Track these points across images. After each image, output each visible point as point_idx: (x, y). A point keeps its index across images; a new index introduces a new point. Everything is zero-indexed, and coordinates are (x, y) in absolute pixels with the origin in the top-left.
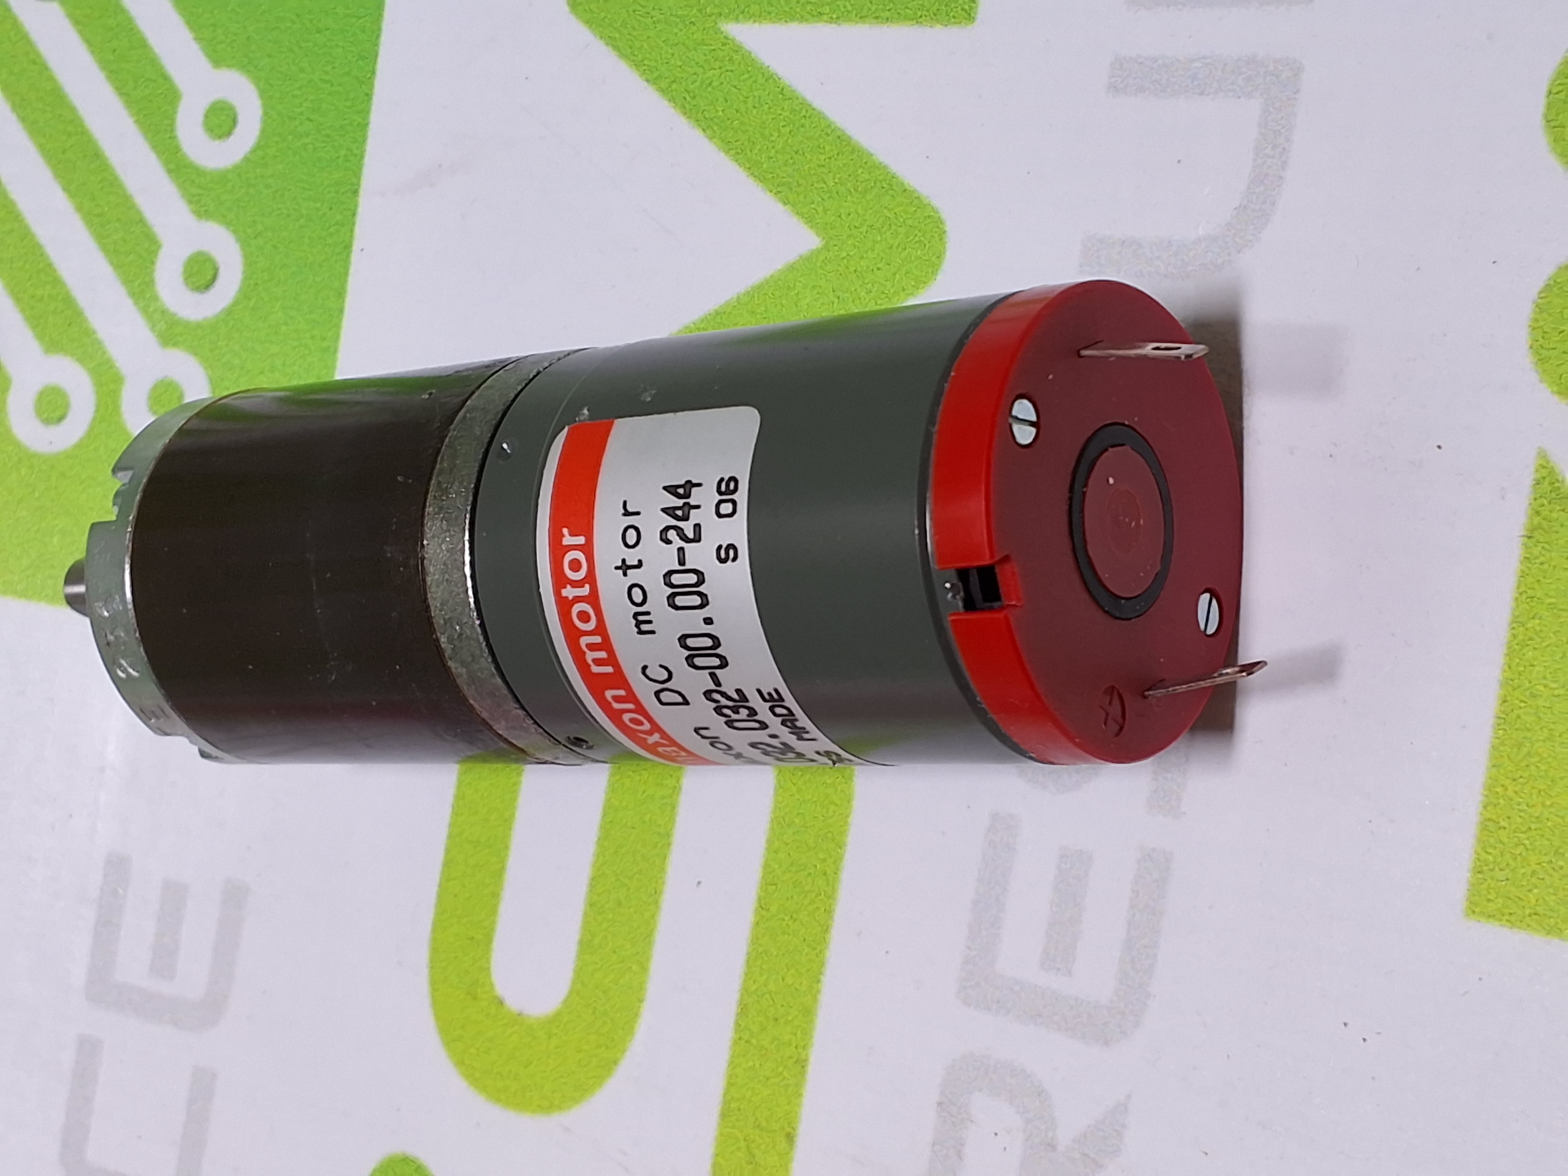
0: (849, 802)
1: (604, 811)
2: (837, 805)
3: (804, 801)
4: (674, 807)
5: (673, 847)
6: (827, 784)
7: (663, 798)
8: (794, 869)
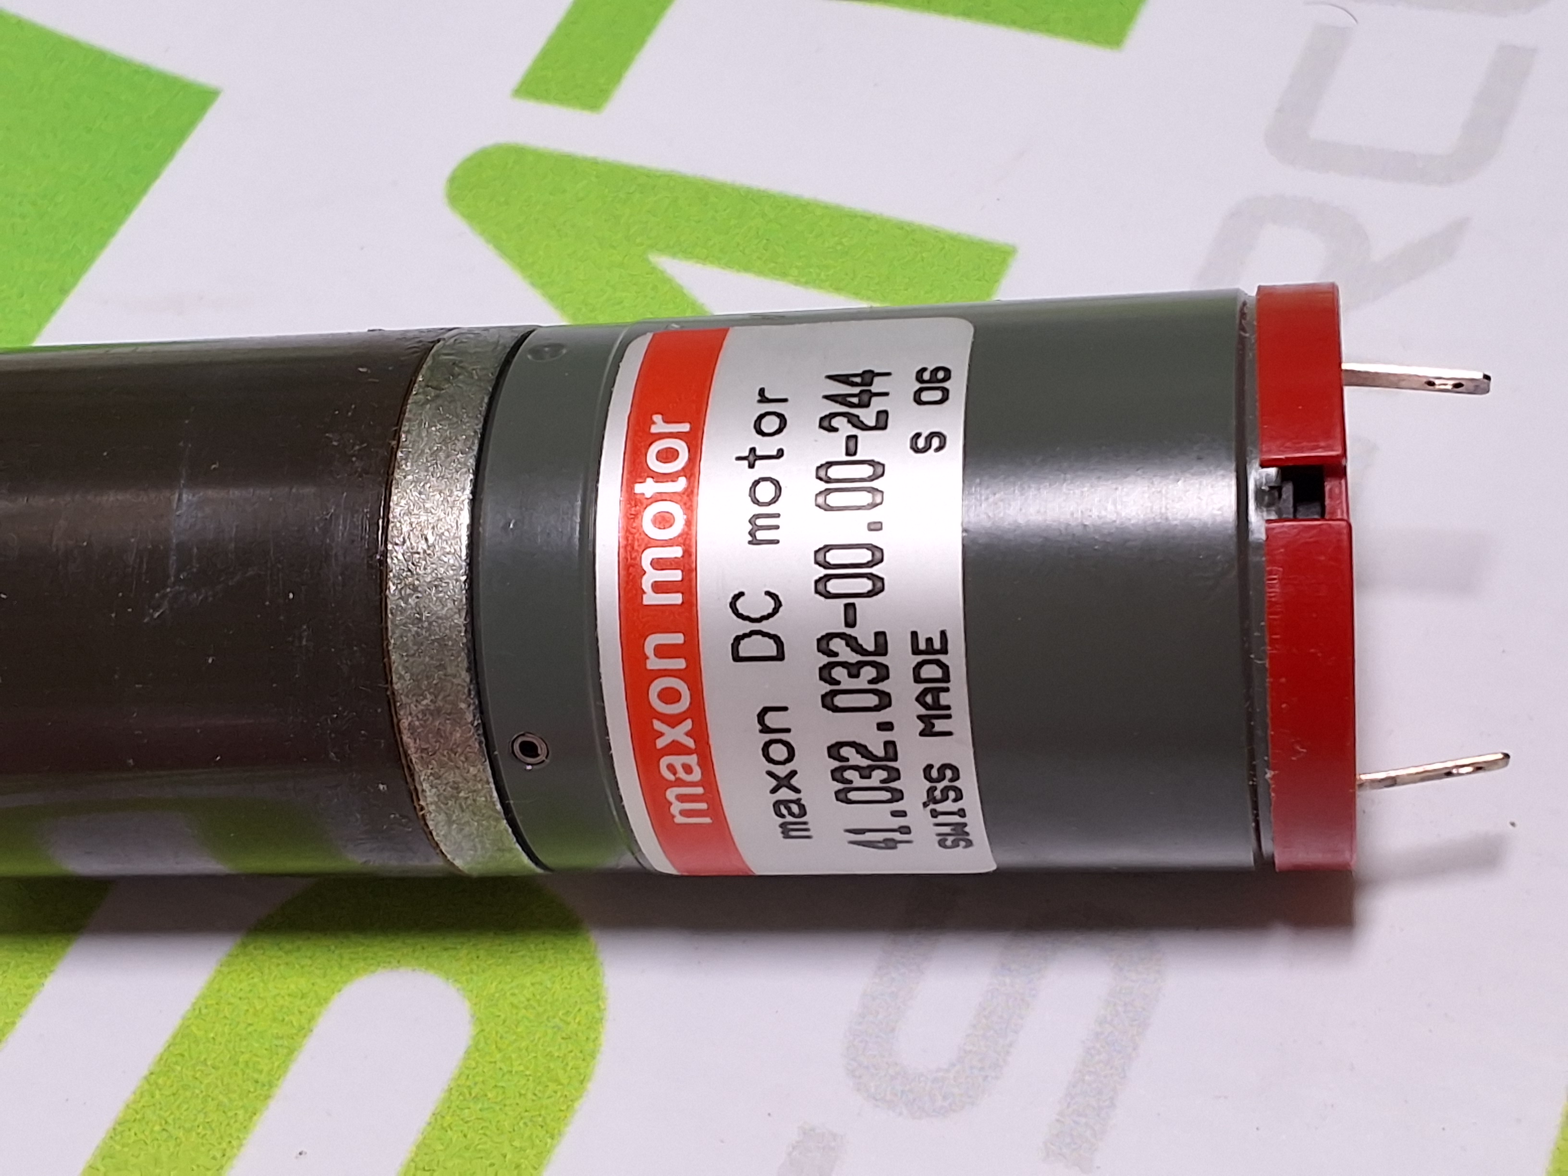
0: (582, 1082)
1: (174, 1037)
2: (560, 1084)
3: (511, 1072)
4: (291, 1051)
5: (272, 1103)
6: (552, 1056)
7: (278, 1037)
8: (467, 1155)
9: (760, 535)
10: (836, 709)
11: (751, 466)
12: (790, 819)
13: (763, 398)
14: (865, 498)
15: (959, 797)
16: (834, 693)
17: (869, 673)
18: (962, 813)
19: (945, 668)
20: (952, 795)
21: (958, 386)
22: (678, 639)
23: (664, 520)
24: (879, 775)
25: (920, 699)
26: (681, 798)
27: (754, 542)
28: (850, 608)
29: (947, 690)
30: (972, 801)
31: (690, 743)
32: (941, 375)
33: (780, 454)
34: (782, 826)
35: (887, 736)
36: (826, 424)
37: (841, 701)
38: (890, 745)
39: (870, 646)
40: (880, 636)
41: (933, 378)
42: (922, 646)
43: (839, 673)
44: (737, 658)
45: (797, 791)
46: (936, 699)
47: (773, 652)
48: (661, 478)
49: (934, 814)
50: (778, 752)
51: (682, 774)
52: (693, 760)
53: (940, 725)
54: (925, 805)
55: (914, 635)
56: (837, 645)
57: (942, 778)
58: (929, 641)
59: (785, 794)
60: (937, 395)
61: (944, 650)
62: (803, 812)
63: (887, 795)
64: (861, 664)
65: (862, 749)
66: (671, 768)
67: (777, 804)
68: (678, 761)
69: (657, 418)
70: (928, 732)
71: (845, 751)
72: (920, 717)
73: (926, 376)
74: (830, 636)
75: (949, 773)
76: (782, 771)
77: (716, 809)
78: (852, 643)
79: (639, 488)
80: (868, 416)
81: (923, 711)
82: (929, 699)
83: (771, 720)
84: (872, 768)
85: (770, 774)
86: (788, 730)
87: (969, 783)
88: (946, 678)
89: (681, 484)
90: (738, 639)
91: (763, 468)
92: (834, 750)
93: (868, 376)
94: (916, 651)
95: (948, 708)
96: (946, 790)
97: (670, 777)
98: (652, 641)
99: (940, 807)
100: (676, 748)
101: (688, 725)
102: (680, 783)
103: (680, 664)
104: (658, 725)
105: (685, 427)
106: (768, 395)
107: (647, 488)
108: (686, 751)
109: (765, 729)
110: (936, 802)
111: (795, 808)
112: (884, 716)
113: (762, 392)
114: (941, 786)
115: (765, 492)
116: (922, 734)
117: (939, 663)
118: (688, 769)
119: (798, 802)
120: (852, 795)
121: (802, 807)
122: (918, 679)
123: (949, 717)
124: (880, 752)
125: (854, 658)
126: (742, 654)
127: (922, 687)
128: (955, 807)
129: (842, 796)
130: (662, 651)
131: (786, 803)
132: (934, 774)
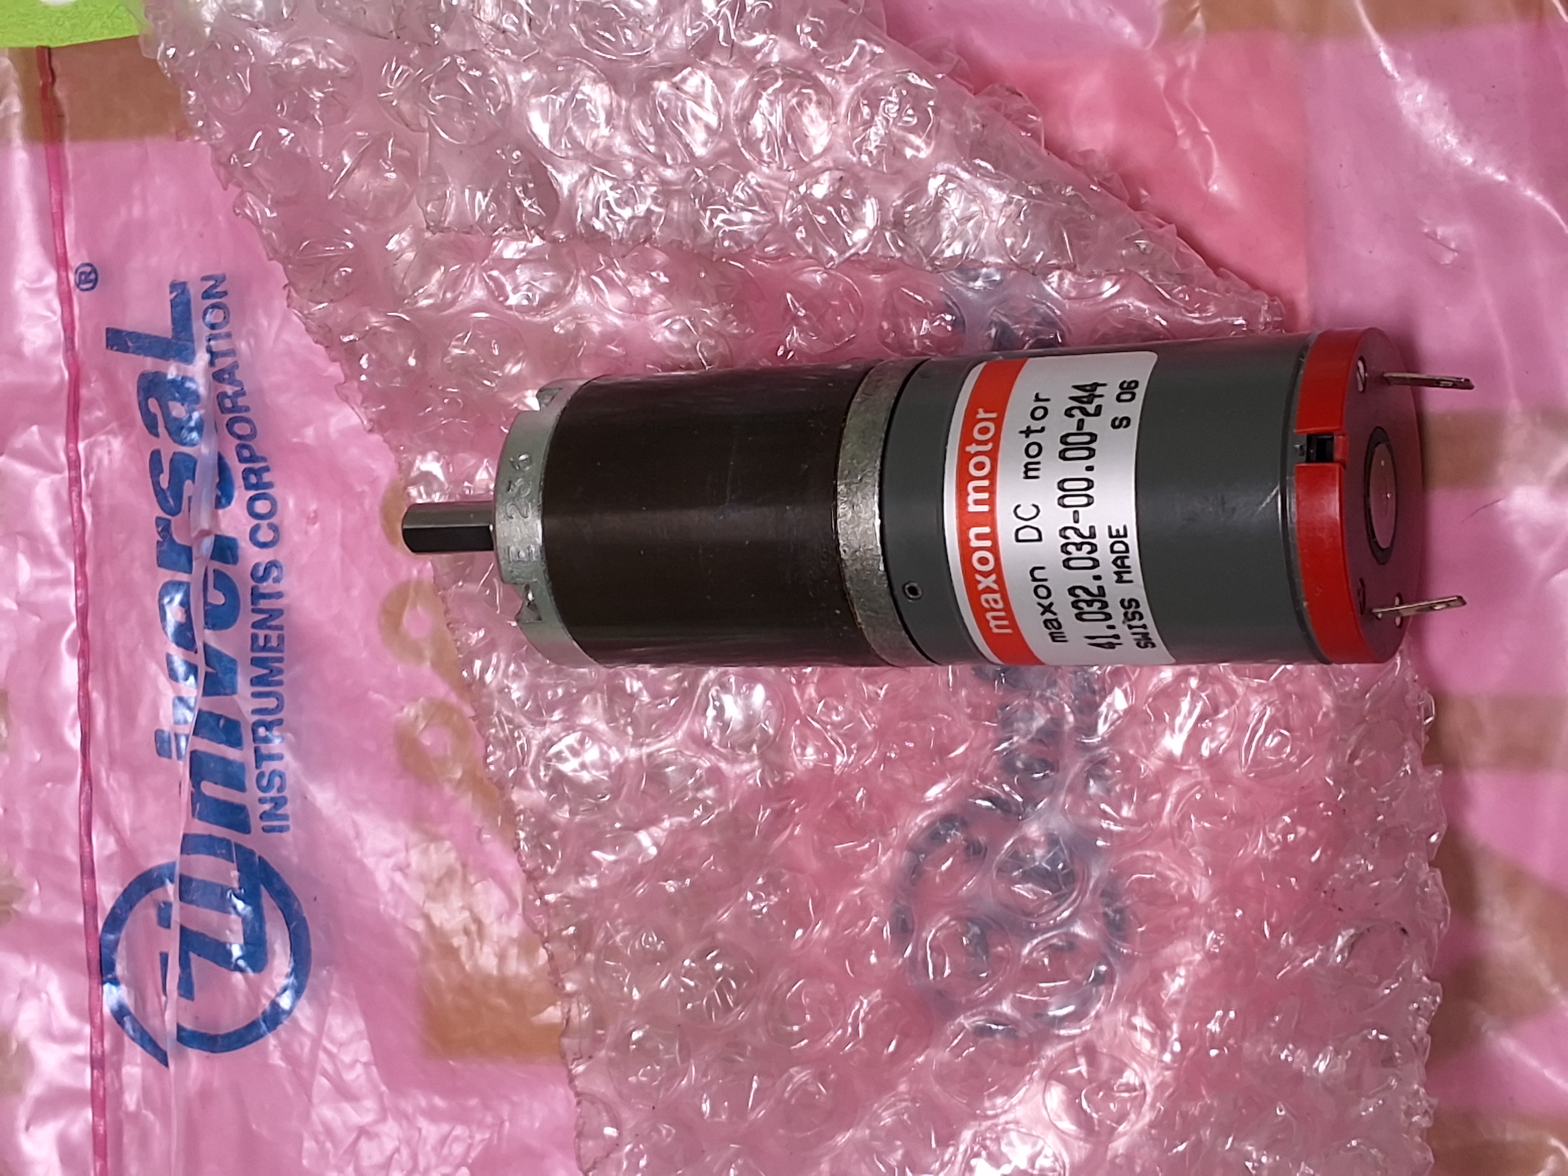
9: (1031, 474)
10: (1070, 568)
11: (1027, 436)
12: (1053, 630)
13: (1037, 399)
14: (1085, 453)
15: (1141, 618)
16: (1069, 559)
17: (1087, 548)
18: (1144, 627)
19: (1126, 545)
20: (1137, 616)
21: (1140, 392)
22: (986, 530)
23: (980, 466)
24: (1097, 605)
25: (1114, 562)
26: (995, 618)
27: (1027, 477)
28: (1076, 512)
29: (1127, 557)
30: (1148, 620)
31: (995, 587)
32: (1133, 385)
33: (1043, 429)
34: (1051, 634)
35: (1098, 583)
36: (1069, 413)
37: (1072, 563)
38: (1100, 588)
39: (1086, 533)
40: (1092, 528)
41: (1129, 387)
42: (1114, 533)
43: (1071, 548)
44: (1018, 540)
45: (1055, 614)
46: (1123, 562)
47: (1036, 537)
48: (980, 443)
49: (1130, 627)
50: (1042, 592)
51: (993, 605)
52: (997, 596)
53: (1126, 577)
54: (1124, 622)
55: (1110, 528)
56: (1070, 533)
57: (1130, 607)
58: (1118, 531)
59: (1049, 616)
60: (1128, 396)
61: (1125, 536)
62: (1060, 626)
63: (1102, 617)
64: (1082, 544)
65: (1086, 591)
66: (987, 601)
67: (1046, 622)
68: (990, 596)
69: (981, 410)
70: (1120, 580)
71: (1079, 592)
72: (1116, 573)
73: (1125, 385)
74: (1065, 529)
75: (1134, 604)
76: (1046, 602)
77: (1013, 625)
78: (1077, 531)
79: (968, 449)
80: (1091, 408)
81: (1116, 569)
82: (1119, 562)
83: (1038, 574)
84: (1093, 601)
85: (1040, 604)
86: (1045, 580)
87: (1145, 609)
88: (1127, 551)
89: (989, 447)
90: (1018, 530)
91: (1033, 437)
92: (1072, 591)
93: (1096, 385)
94: (1111, 536)
95: (1129, 567)
96: (1134, 613)
97: (986, 605)
98: (973, 531)
99: (1133, 623)
100: (988, 590)
101: (993, 577)
102: (993, 610)
103: (988, 543)
104: (978, 577)
105: (994, 415)
106: (1041, 397)
107: (972, 449)
108: (994, 591)
109: (1035, 579)
110: (1130, 620)
111: (1055, 624)
112: (1095, 572)
113: (1037, 395)
114: (1131, 610)
115: (1034, 450)
116: (1117, 582)
117: (1122, 542)
118: (996, 601)
119: (1056, 620)
120: (1085, 616)
121: (1059, 623)
122: (1113, 552)
123: (1129, 572)
124: (1095, 591)
125: (1079, 540)
126: (1021, 537)
127: (1115, 556)
128: (1140, 623)
129: (1079, 616)
130: (979, 537)
131: (1050, 621)
132: (1126, 604)
